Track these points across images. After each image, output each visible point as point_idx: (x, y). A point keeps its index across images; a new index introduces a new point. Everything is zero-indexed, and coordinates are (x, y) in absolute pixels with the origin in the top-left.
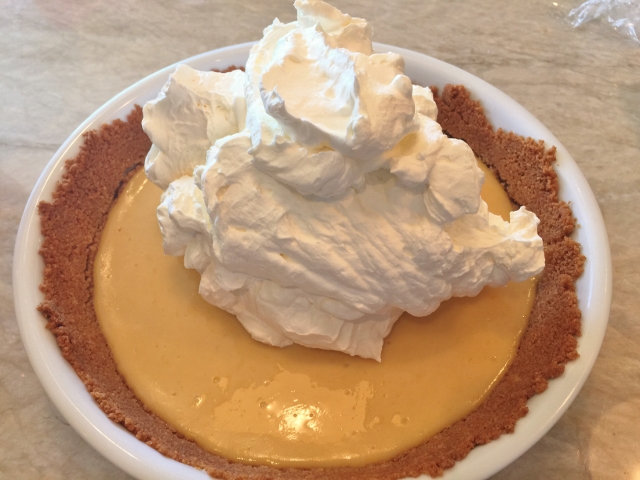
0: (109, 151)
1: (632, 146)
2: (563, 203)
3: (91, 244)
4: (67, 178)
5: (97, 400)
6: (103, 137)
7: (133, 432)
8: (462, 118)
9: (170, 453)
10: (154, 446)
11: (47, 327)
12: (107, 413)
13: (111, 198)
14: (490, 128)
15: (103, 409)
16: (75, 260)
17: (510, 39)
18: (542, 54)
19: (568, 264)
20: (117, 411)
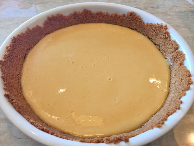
0: (20, 43)
1: (183, 27)
2: (173, 41)
3: (18, 75)
4: (7, 52)
5: (32, 123)
6: (18, 38)
7: (48, 132)
8: (134, 22)
9: (63, 137)
10: (57, 136)
11: (8, 101)
12: (37, 127)
13: (23, 59)
14: (144, 23)
15: (35, 126)
16: (14, 80)
17: (140, 3)
18: (150, 6)
19: (179, 58)
20: (41, 126)
